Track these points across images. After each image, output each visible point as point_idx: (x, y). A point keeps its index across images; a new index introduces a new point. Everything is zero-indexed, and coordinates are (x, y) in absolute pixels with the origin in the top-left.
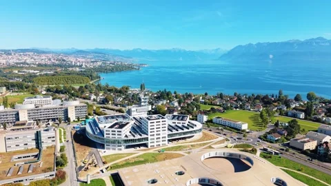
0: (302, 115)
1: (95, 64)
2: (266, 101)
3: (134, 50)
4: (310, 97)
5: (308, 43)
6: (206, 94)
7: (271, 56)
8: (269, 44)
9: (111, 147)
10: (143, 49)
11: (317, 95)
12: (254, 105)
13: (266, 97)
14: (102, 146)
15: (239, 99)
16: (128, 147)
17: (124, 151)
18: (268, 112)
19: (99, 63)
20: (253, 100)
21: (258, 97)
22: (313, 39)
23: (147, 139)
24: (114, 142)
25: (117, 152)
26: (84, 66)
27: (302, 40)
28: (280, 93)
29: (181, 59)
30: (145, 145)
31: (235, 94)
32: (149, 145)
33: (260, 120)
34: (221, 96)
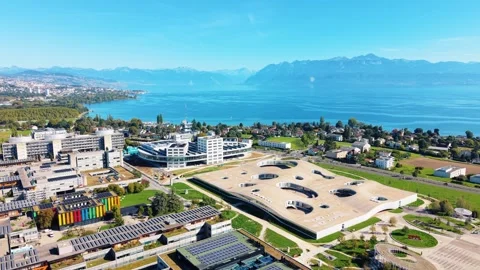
0: (341, 138)
1: (64, 91)
2: (306, 128)
3: (118, 71)
4: (351, 123)
5: (357, 61)
6: (241, 125)
7: (312, 79)
8: (310, 63)
9: (173, 165)
10: (132, 67)
11: (358, 121)
12: (294, 132)
13: (307, 124)
14: (165, 165)
15: (279, 127)
16: (188, 164)
17: (186, 167)
18: (309, 137)
19: (71, 91)
20: (294, 127)
21: (298, 125)
22: (362, 56)
23: (205, 157)
24: (176, 160)
25: (179, 168)
26: (48, 95)
27: (350, 58)
28: (322, 121)
29: (191, 83)
30: (203, 163)
31: (273, 124)
32: (208, 162)
33: (302, 143)
34: (259, 126)
